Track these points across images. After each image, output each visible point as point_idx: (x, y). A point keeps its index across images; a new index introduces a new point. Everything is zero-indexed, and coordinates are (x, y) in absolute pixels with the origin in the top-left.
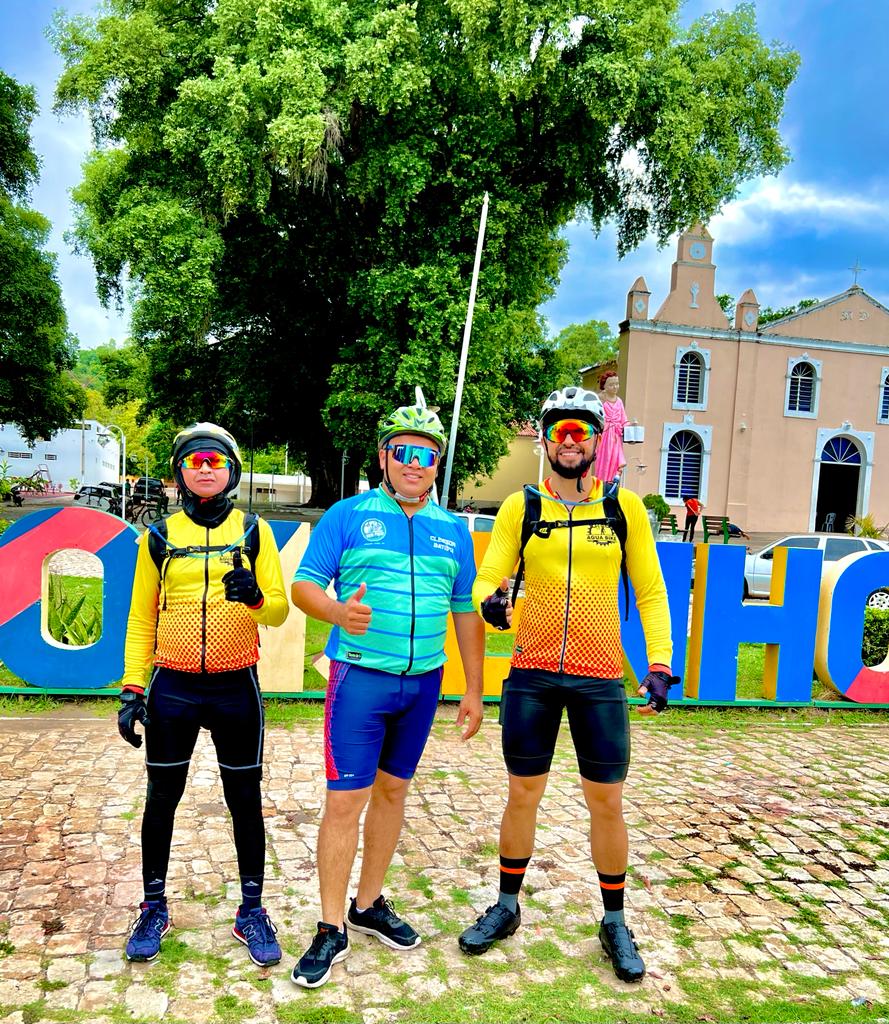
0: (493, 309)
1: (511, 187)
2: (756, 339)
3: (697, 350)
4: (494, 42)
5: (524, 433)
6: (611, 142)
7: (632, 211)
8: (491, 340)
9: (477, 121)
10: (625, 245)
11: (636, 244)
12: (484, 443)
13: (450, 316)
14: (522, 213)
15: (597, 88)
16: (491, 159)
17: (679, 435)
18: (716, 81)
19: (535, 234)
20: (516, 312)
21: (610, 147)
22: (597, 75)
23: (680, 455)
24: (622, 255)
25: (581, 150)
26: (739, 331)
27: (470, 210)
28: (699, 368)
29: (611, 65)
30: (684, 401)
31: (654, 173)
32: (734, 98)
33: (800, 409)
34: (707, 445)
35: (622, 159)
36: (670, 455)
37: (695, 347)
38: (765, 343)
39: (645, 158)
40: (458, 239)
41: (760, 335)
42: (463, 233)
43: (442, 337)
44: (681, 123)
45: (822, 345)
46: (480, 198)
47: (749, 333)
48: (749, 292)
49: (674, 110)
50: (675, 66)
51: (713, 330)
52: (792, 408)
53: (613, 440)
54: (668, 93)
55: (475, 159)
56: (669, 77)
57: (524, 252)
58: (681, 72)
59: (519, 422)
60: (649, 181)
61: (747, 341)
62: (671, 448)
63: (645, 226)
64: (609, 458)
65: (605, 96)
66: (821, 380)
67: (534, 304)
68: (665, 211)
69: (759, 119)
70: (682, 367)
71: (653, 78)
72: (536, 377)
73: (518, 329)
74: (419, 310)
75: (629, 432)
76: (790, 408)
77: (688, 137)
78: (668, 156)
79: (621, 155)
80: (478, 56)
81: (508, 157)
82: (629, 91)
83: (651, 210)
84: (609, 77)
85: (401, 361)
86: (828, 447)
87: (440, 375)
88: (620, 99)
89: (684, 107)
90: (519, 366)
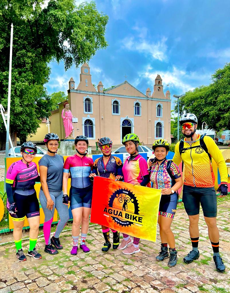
0: (30, 85)
1: (32, 49)
2: (103, 94)
3: (89, 97)
4: (21, 3)
5: (44, 121)
6: (60, 38)
7: (68, 58)
8: (30, 94)
9: (18, 28)
10: (67, 67)
11: (70, 67)
12: (32, 124)
13: (16, 87)
14: (35, 57)
15: (54, 19)
16: (24, 40)
17: (87, 120)
18: (87, 21)
19: (40, 63)
20: (37, 86)
21: (59, 39)
22: (54, 15)
23: (87, 126)
24: (66, 70)
25: (51, 38)
26: (99, 92)
27: (19, 55)
28: (90, 102)
29: (57, 13)
30: (87, 111)
31: (73, 47)
32: (92, 27)
33: (116, 113)
34: (94, 123)
35: (63, 43)
36: (85, 126)
37: (88, 97)
38: (106, 96)
39: (70, 43)
40: (17, 64)
41: (104, 93)
42: (18, 62)
43: (14, 93)
44: (79, 32)
45: (120, 96)
46: (22, 51)
47: (102, 93)
48: (100, 82)
49: (77, 28)
50: (76, 15)
51: (92, 92)
52: (114, 112)
53: (69, 122)
54: (75, 23)
55: (19, 39)
56: (74, 18)
57: (38, 68)
58: (77, 17)
59: (42, 118)
60: (72, 50)
61: (101, 95)
62: (85, 124)
63: (72, 62)
64: (69, 127)
65: (56, 22)
66: (120, 105)
67: (42, 84)
68: (77, 58)
69: (99, 33)
70: (85, 102)
71: (70, 18)
72: (45, 105)
73: (38, 91)
74: (6, 85)
75: (73, 119)
76: (113, 113)
77: (81, 36)
78: (76, 41)
79: (63, 42)
80: (16, 7)
81: (30, 40)
82: (63, 21)
83: (73, 58)
84: (57, 16)
85: (2, 100)
86: (123, 122)
87: (15, 104)
88: (61, 23)
89: (79, 28)
90: (40, 102)
